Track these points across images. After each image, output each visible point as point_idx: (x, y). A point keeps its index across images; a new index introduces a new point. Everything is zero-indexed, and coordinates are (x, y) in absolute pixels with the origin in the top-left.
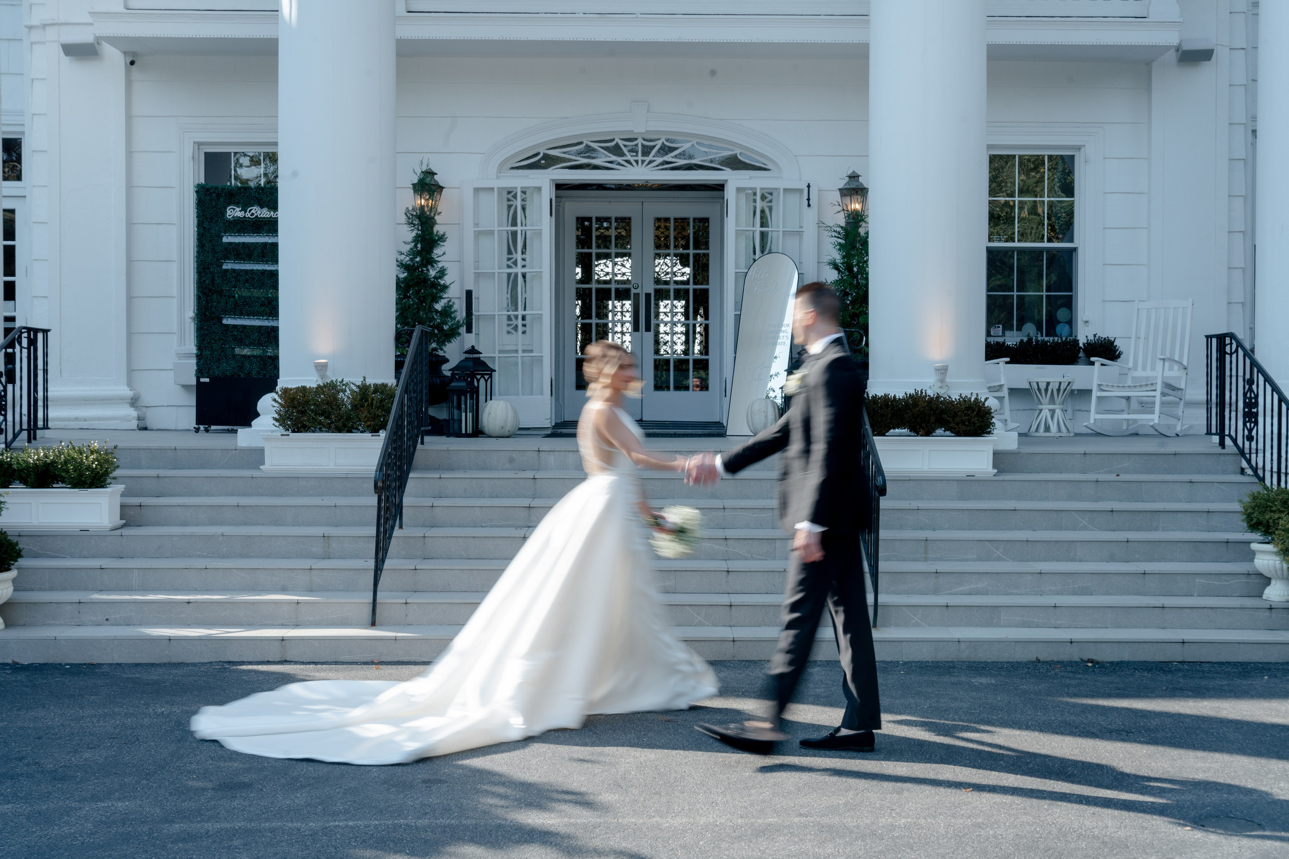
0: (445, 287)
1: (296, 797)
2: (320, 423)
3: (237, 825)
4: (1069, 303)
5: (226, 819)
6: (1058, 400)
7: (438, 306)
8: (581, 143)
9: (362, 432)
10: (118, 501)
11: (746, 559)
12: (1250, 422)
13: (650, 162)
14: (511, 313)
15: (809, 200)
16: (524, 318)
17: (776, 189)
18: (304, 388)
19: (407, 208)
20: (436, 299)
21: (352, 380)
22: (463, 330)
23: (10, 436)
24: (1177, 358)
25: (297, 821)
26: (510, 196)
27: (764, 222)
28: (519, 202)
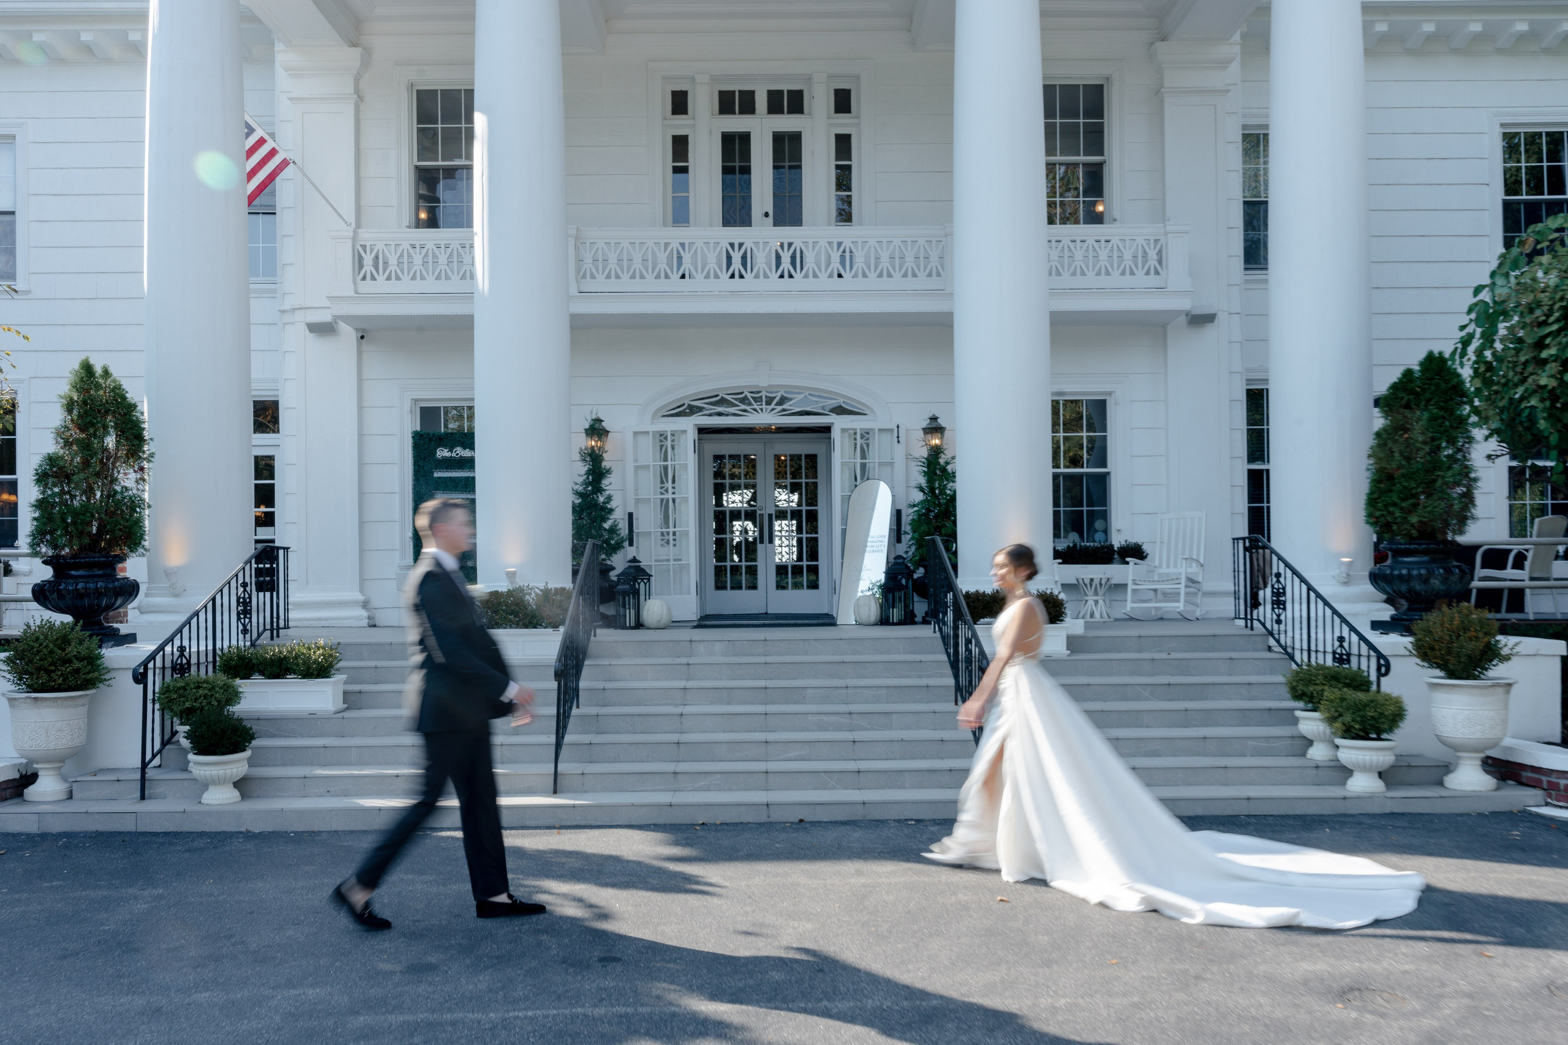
0: (611, 511)
1: (479, 980)
2: (510, 621)
3: (420, 1017)
4: (1105, 516)
5: (409, 1009)
6: (1101, 592)
7: (606, 525)
8: (717, 396)
9: (545, 628)
10: (341, 688)
11: (867, 729)
12: (1279, 608)
13: (773, 409)
14: (664, 530)
15: (898, 437)
16: (674, 534)
17: (872, 429)
18: (497, 592)
19: (581, 448)
20: (604, 519)
21: (536, 585)
22: (626, 544)
23: (255, 635)
24: (1195, 557)
25: (478, 1011)
26: (662, 438)
27: (863, 456)
28: (669, 443)
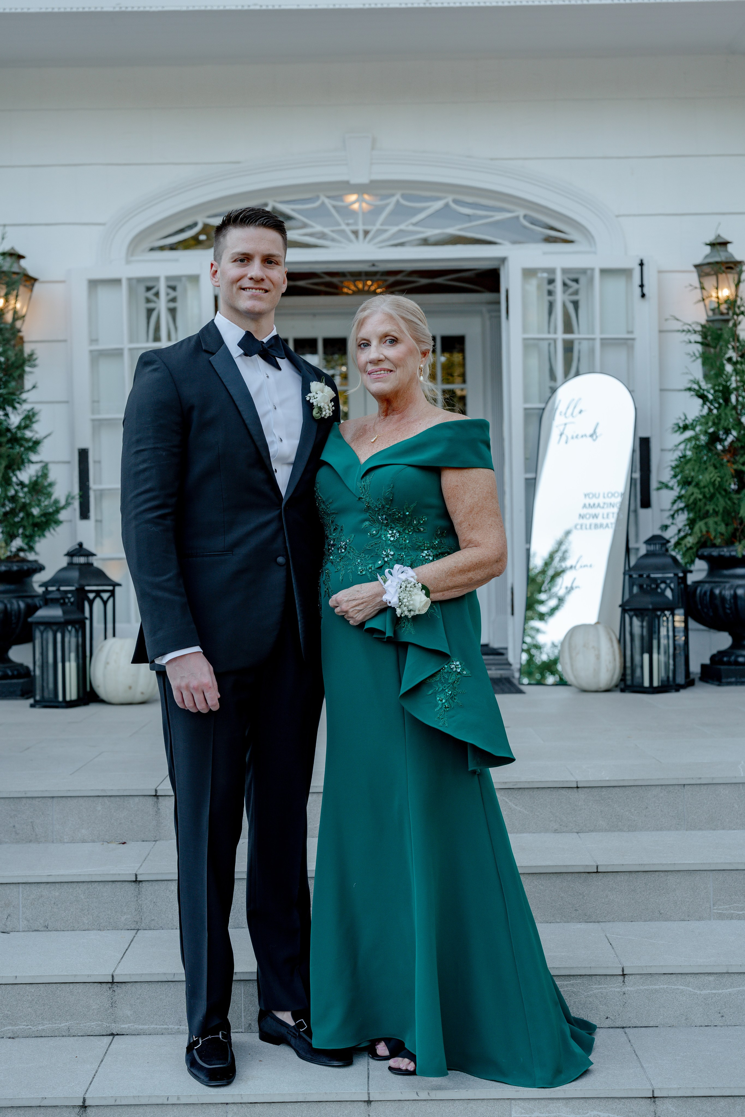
0: (33, 444)
7: (23, 476)
13: (379, 233)
15: (642, 286)
17: (584, 271)
20: (19, 463)
26: (150, 294)
27: (568, 328)
28: (162, 305)
